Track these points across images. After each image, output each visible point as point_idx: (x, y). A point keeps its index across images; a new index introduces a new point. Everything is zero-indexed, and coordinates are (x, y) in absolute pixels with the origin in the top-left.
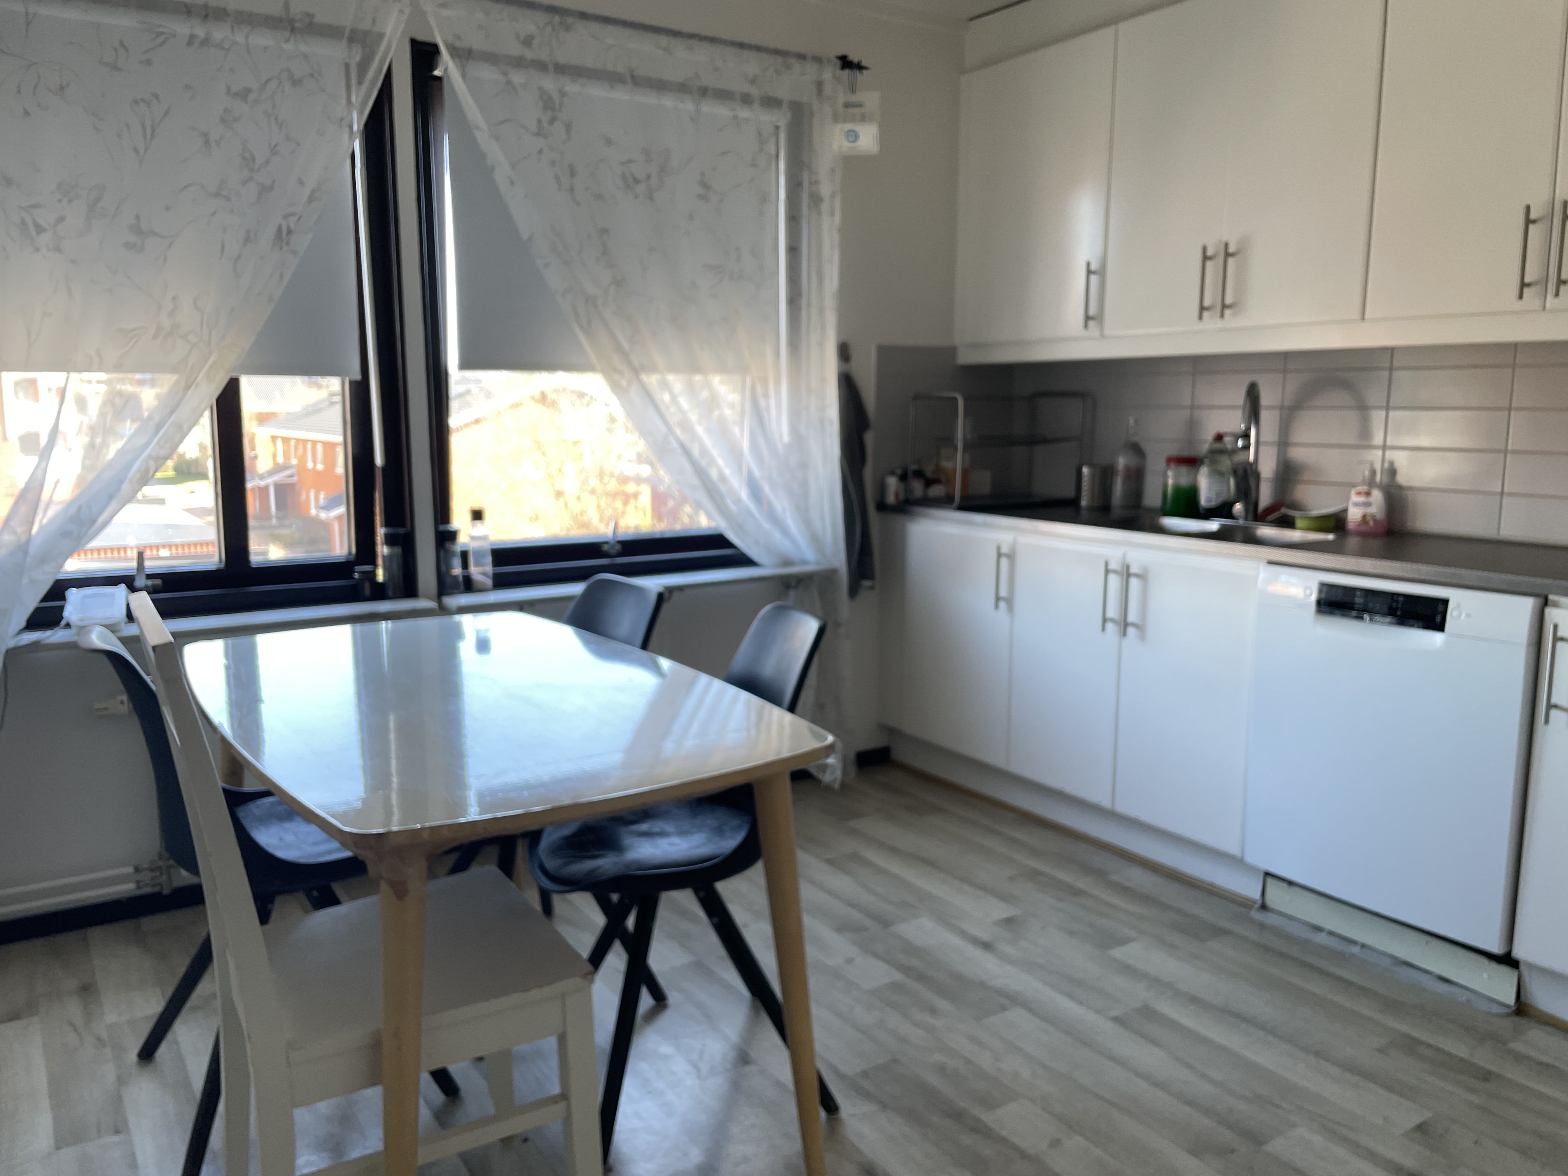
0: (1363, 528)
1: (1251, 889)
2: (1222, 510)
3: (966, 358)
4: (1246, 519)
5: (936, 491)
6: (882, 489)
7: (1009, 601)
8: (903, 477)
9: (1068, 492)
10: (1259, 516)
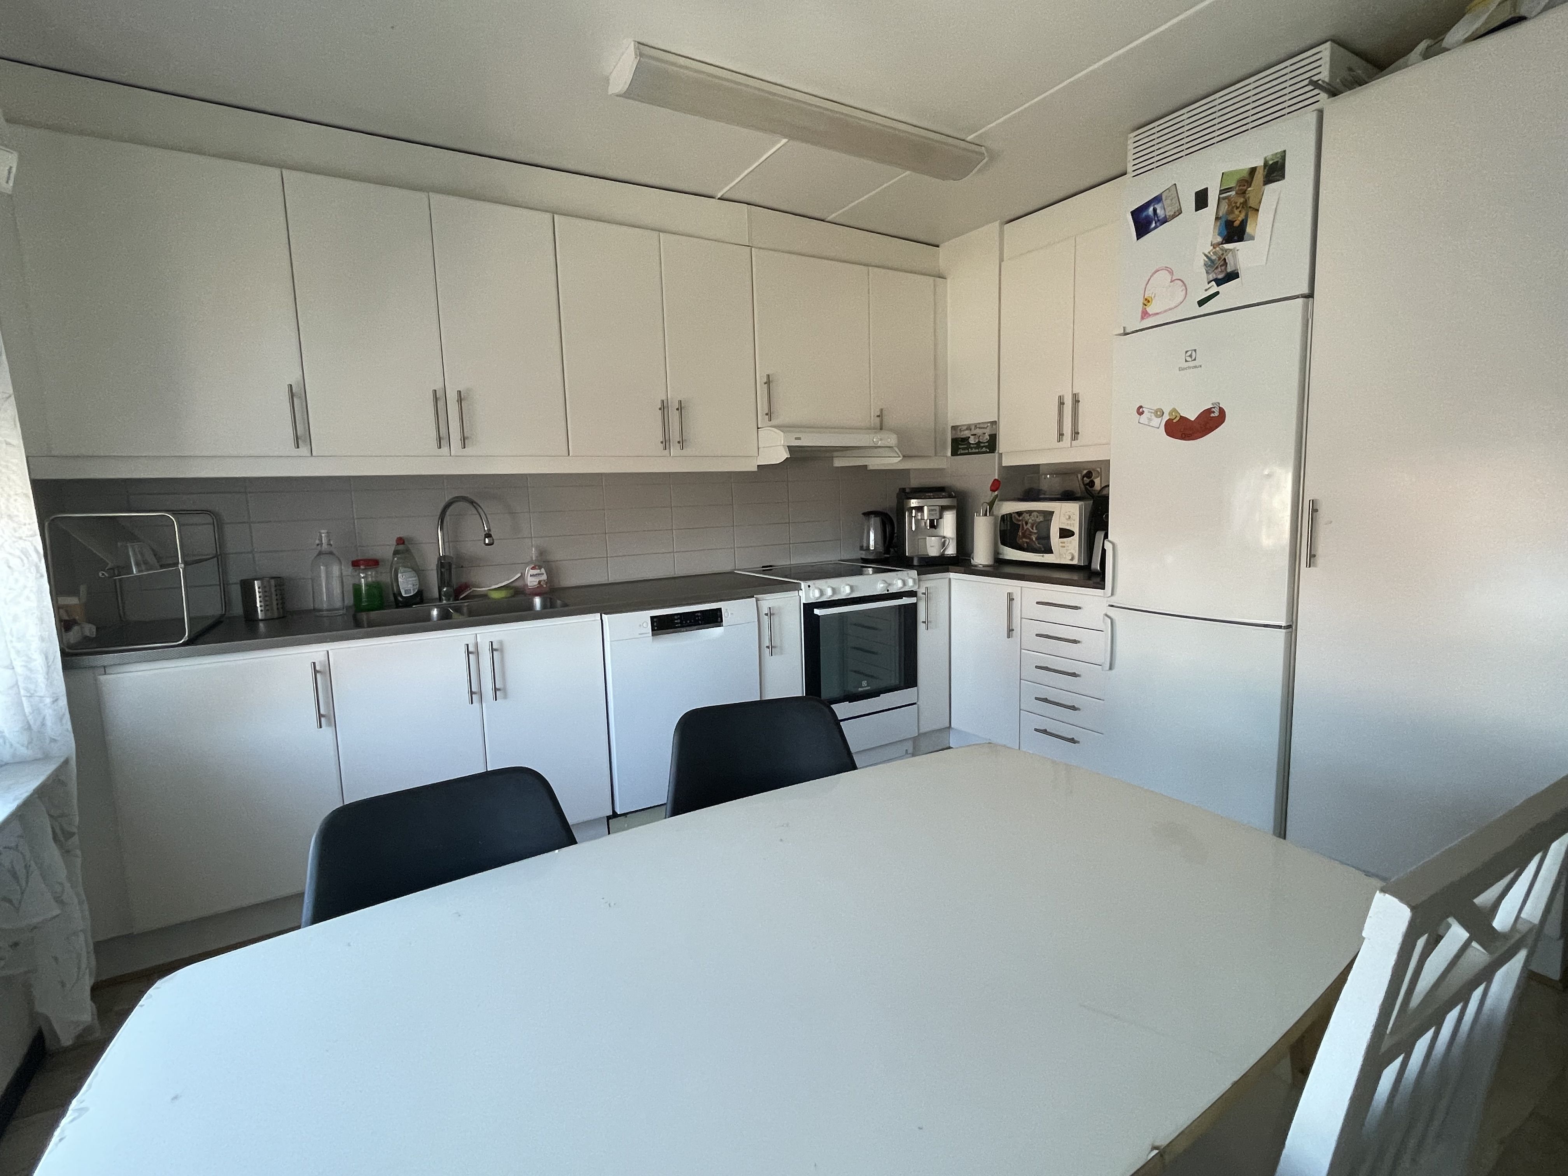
4: (449, 600)
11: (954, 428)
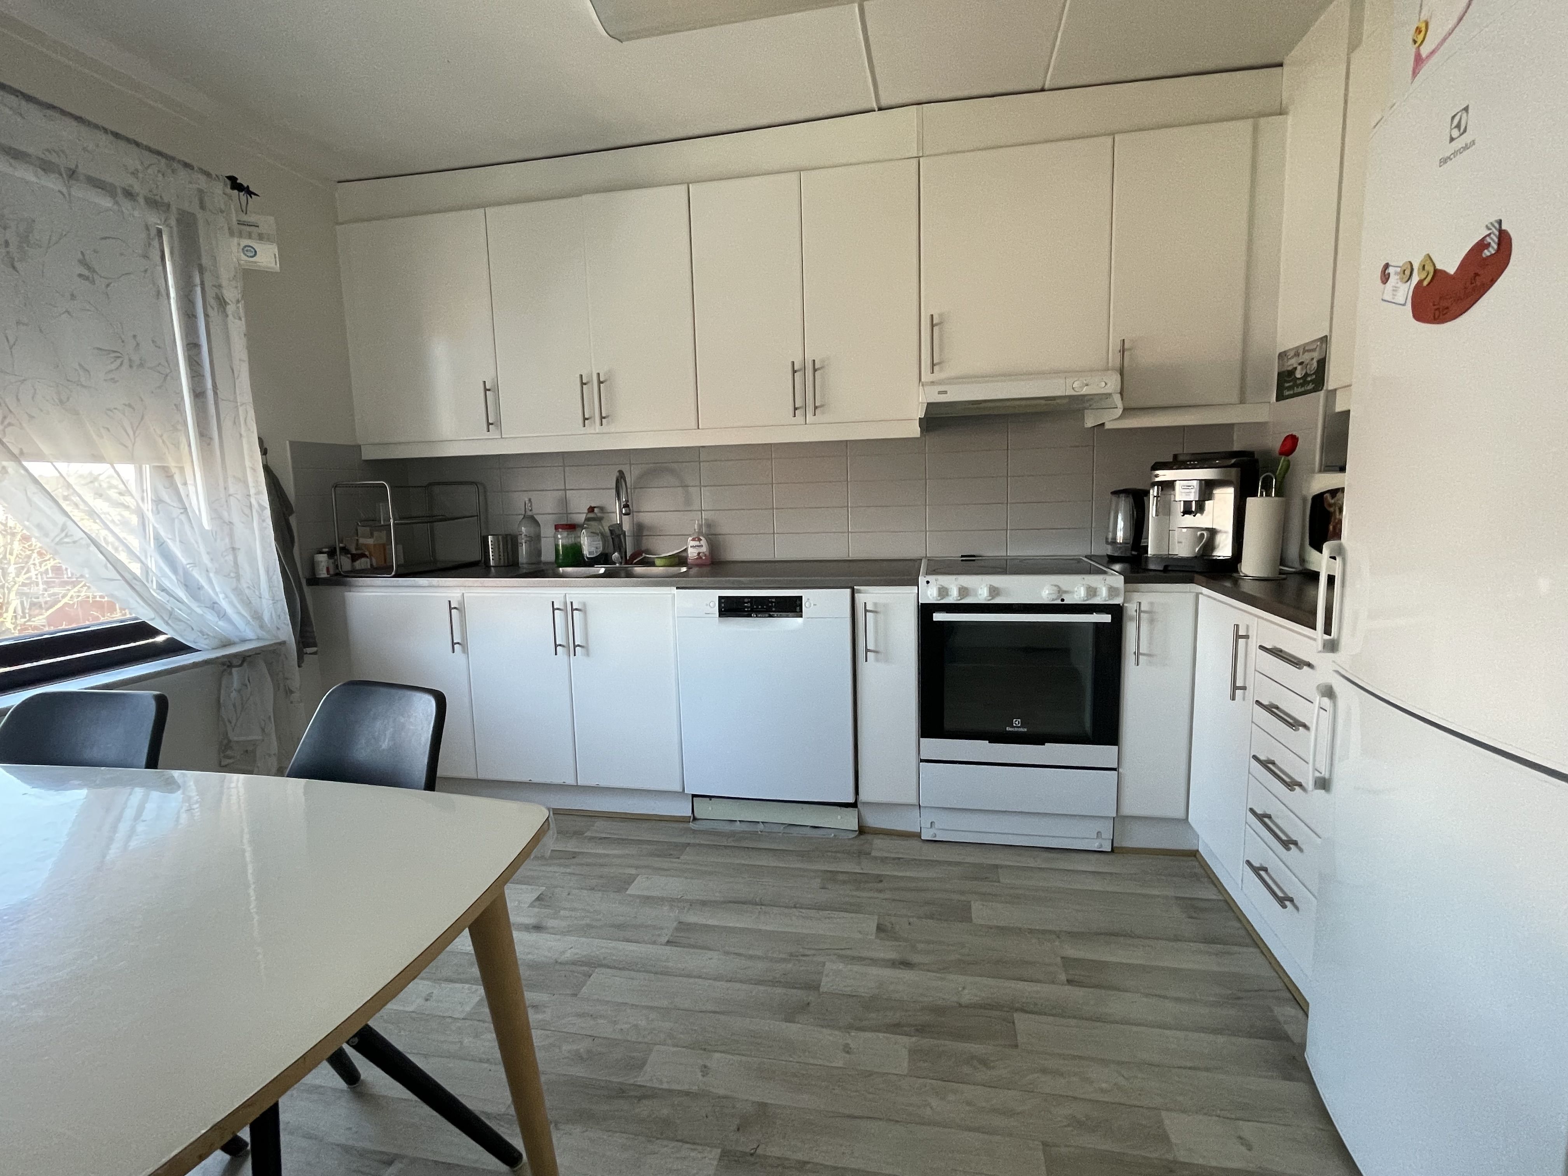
0: (699, 561)
1: (683, 809)
2: (603, 559)
3: (369, 454)
4: (621, 563)
5: (361, 564)
6: (313, 566)
7: (464, 645)
8: (332, 554)
9: (476, 556)
10: (630, 561)
11: (1282, 356)
